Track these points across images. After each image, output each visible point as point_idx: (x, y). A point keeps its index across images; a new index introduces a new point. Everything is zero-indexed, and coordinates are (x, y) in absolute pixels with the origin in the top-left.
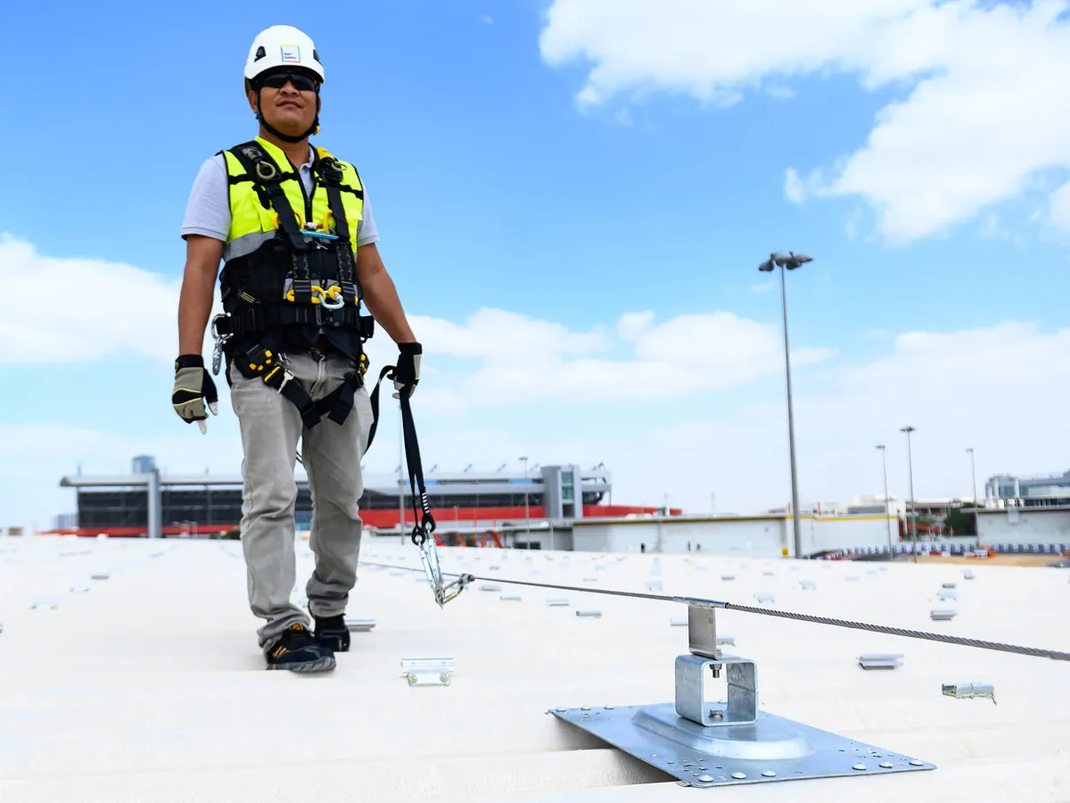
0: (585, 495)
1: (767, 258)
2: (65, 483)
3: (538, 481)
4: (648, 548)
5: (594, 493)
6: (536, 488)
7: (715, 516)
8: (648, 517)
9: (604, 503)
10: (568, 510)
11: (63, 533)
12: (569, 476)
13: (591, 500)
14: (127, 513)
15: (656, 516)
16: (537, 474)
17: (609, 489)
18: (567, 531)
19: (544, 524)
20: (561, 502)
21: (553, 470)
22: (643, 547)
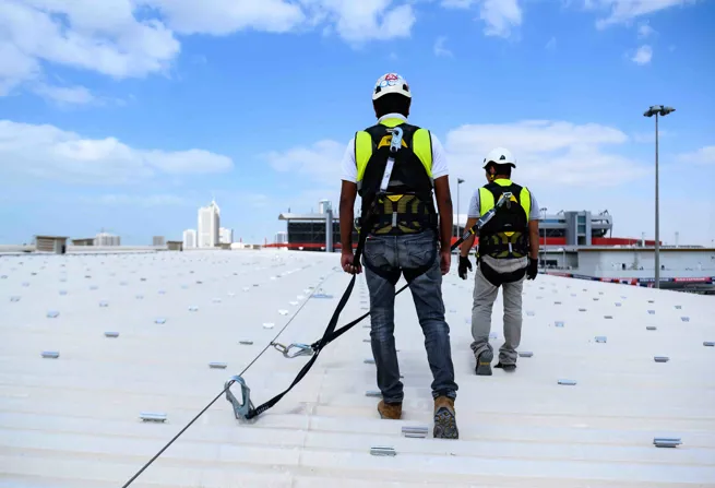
0: (593, 231)
1: (648, 109)
2: (281, 217)
3: (563, 221)
4: (628, 266)
5: (600, 230)
6: (561, 226)
7: (677, 247)
8: (629, 247)
9: (607, 236)
10: (581, 240)
11: (279, 246)
12: (583, 218)
13: (598, 234)
14: (314, 235)
15: (635, 246)
16: (562, 217)
17: (611, 227)
18: (573, 254)
19: (560, 249)
20: (577, 235)
21: (573, 214)
22: (624, 266)
